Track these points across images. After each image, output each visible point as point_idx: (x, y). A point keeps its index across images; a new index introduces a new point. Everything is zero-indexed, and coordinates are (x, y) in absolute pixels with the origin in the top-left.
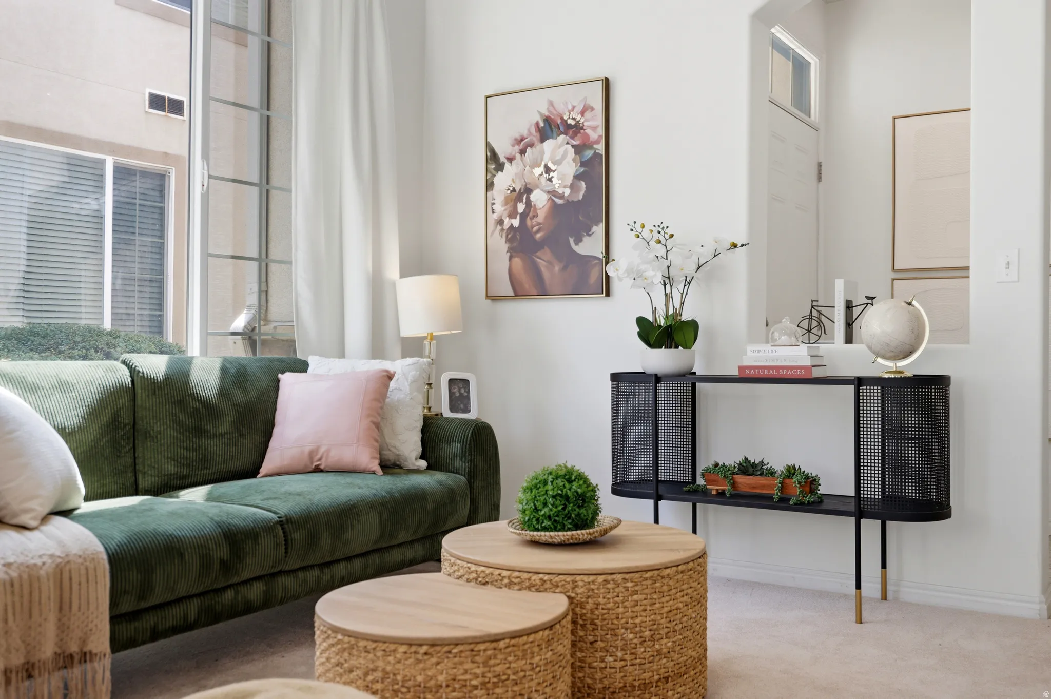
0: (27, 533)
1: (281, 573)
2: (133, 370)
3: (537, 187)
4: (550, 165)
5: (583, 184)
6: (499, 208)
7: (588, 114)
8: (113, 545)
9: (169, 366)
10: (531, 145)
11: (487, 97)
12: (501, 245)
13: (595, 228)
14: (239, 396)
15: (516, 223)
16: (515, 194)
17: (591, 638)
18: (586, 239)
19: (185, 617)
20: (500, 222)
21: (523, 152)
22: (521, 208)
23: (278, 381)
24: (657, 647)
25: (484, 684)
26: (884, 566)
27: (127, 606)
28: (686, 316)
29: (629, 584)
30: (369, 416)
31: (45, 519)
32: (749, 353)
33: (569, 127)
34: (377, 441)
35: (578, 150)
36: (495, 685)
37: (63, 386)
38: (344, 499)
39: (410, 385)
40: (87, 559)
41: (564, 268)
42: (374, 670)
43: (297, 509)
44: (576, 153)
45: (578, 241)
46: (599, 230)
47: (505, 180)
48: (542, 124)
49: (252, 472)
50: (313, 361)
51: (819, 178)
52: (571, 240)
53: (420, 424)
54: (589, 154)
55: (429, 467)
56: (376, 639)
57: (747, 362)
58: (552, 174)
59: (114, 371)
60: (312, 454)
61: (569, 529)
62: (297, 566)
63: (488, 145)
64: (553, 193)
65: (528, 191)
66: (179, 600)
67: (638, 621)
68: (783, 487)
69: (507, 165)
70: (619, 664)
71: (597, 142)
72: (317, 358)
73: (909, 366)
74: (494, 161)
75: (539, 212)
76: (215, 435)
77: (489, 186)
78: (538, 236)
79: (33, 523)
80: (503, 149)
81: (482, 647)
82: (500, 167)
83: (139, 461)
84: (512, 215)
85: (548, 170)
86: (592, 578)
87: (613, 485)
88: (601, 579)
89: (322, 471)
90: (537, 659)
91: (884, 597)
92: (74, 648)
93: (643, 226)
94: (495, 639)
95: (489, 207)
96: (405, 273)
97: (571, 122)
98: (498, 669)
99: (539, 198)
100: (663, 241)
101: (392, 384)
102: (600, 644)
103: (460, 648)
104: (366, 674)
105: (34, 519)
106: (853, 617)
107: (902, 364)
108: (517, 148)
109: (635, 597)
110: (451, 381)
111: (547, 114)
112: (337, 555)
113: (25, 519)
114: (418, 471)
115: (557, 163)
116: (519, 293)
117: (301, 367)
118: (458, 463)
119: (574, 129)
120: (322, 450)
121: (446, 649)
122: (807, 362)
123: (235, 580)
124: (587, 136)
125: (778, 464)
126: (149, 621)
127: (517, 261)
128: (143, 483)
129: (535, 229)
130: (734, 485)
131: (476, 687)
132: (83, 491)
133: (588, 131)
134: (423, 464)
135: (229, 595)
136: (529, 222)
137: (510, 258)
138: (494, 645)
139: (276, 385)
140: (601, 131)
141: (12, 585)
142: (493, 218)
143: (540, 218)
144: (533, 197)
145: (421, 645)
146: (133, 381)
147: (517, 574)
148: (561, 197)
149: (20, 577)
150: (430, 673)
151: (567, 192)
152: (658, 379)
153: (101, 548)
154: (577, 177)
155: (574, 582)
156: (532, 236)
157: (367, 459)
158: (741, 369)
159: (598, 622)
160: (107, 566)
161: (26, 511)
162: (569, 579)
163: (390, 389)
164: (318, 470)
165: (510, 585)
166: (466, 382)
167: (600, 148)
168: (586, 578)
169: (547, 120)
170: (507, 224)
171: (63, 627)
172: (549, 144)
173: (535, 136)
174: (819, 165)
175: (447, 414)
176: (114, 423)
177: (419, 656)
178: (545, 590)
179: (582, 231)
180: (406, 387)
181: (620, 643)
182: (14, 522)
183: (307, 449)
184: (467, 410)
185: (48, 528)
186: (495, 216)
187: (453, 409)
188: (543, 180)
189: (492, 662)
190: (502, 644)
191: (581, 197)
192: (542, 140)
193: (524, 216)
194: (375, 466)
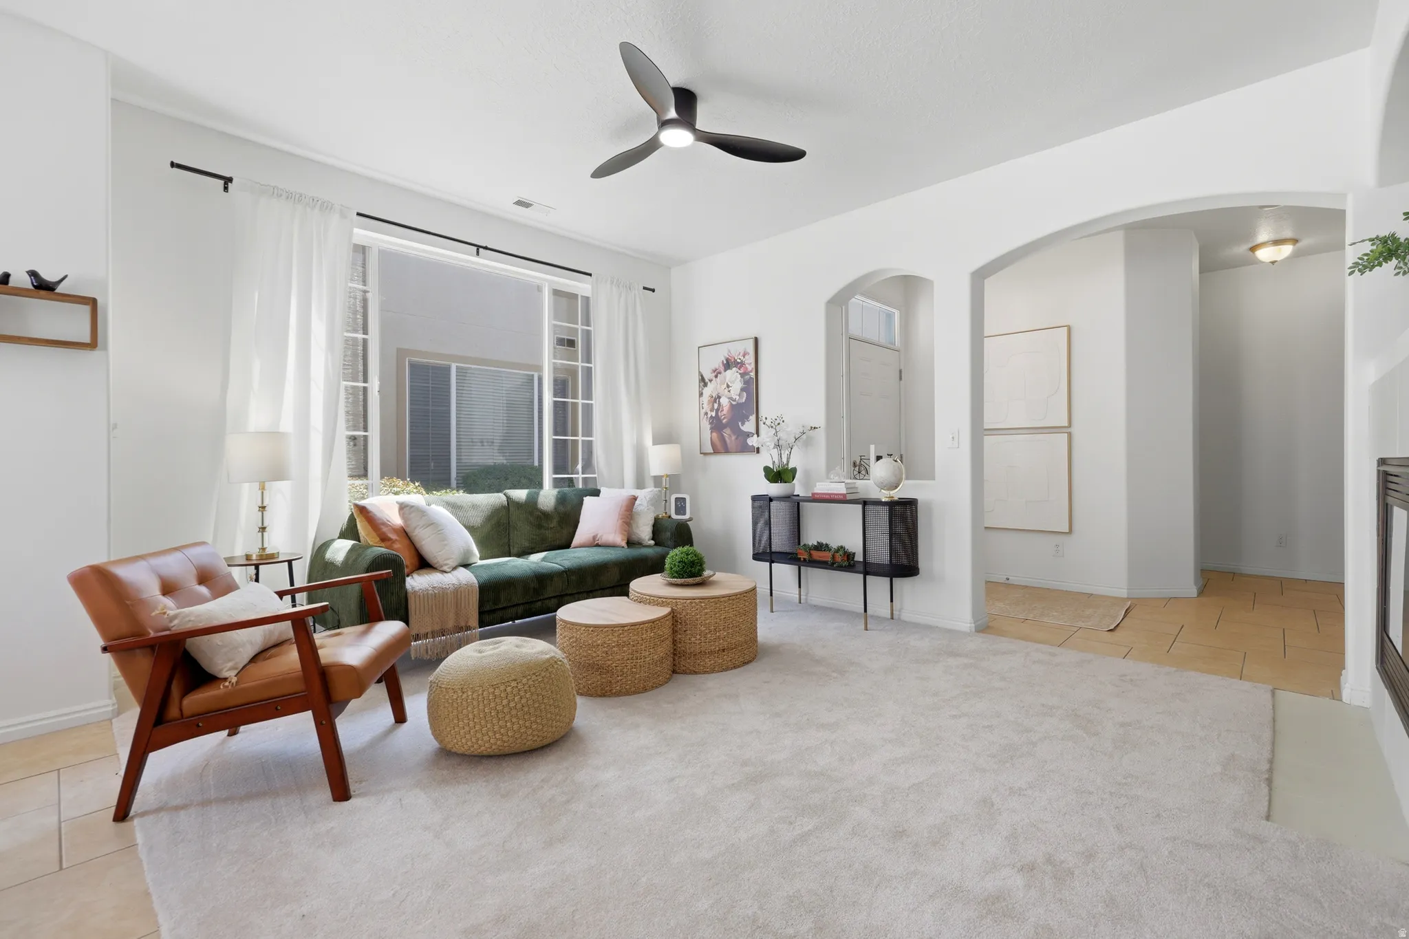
0: (445, 575)
1: (567, 595)
2: (508, 498)
3: (723, 395)
4: (729, 383)
5: (745, 394)
6: (706, 407)
7: (747, 357)
8: (482, 580)
9: (528, 495)
10: (720, 373)
11: (699, 348)
12: (707, 426)
13: (751, 417)
14: (562, 509)
15: (714, 414)
16: (713, 399)
17: (685, 629)
18: (747, 423)
19: (517, 613)
20: (706, 414)
21: (716, 377)
22: (716, 406)
23: (583, 500)
24: (718, 634)
25: (617, 645)
26: (892, 601)
27: (487, 608)
28: (791, 466)
29: (703, 605)
30: (622, 519)
31: (455, 568)
32: (818, 487)
33: (738, 363)
34: (626, 531)
35: (742, 375)
36: (623, 646)
37: (474, 507)
38: (601, 560)
39: (648, 503)
40: (469, 586)
41: (736, 439)
42: (573, 637)
43: (575, 565)
44: (741, 377)
45: (743, 424)
46: (753, 418)
47: (708, 391)
48: (725, 362)
49: (567, 545)
50: (603, 490)
51: (901, 379)
52: (740, 424)
53: (652, 522)
54: (747, 377)
55: (656, 544)
56: (573, 624)
57: (816, 491)
58: (730, 388)
59: (500, 498)
60: (594, 538)
61: (686, 578)
62: (575, 592)
63: (699, 372)
64: (731, 398)
65: (719, 397)
66: (514, 606)
67: (707, 622)
68: (833, 556)
69: (709, 383)
70: (697, 642)
71: (751, 371)
72: (605, 488)
73: (897, 494)
74: (703, 382)
75: (724, 408)
76: (548, 529)
77: (701, 394)
78: (724, 421)
79: (448, 570)
80: (708, 375)
81: (617, 629)
82: (705, 385)
83: (511, 541)
84: (712, 410)
85: (728, 386)
86: (685, 601)
87: (753, 554)
88: (688, 601)
89: (600, 546)
90: (644, 636)
91: (892, 618)
92: (463, 624)
93: (766, 418)
94: (623, 626)
95: (701, 406)
96: (655, 443)
97: (739, 361)
98: (624, 639)
99: (724, 401)
100: (774, 427)
101: (637, 502)
102: (688, 632)
103: (607, 629)
104: (570, 638)
105: (449, 568)
106: (863, 627)
107: (892, 493)
108: (714, 374)
109: (706, 611)
110: (677, 499)
111: (727, 356)
112: (597, 587)
113: (445, 568)
114: (649, 546)
115: (733, 382)
116: (716, 452)
117: (596, 493)
118: (669, 543)
119: (740, 365)
120: (598, 536)
121: (601, 629)
122: (844, 491)
123: (542, 597)
124: (747, 368)
125: (834, 545)
126: (499, 614)
127: (714, 434)
128: (514, 551)
129: (723, 417)
130: (810, 555)
131: (614, 647)
132: (478, 556)
133: (747, 365)
134: (652, 542)
135: (539, 604)
136: (719, 414)
137: (711, 432)
138: (622, 628)
139: (581, 503)
140: (753, 365)
141: (435, 596)
142: (703, 411)
143: (725, 412)
144: (721, 400)
145: (590, 627)
146: (508, 504)
147: (652, 598)
148: (735, 401)
149: (439, 592)
150: (594, 640)
151: (738, 398)
152: (771, 500)
153: (476, 582)
154: (742, 390)
155: (676, 602)
156: (721, 421)
157: (619, 540)
158: (813, 494)
159: (687, 622)
160: (478, 589)
161: (446, 565)
162: (674, 601)
163: (636, 505)
164: (598, 545)
165: (649, 603)
166: (684, 499)
167: (753, 374)
168: (682, 601)
169: (727, 360)
170: (709, 416)
171: (457, 614)
172: (729, 372)
173: (722, 369)
174: (900, 371)
175: (674, 516)
176: (498, 524)
177: (590, 632)
178: (664, 606)
179: (744, 419)
180: (645, 504)
181: (698, 632)
182: (441, 569)
183: (593, 535)
184: (685, 514)
185: (455, 573)
186: (704, 410)
187: (677, 513)
188: (726, 391)
189: (622, 636)
190: (626, 628)
191: (744, 401)
192: (725, 371)
193: (717, 410)
194: (624, 544)
